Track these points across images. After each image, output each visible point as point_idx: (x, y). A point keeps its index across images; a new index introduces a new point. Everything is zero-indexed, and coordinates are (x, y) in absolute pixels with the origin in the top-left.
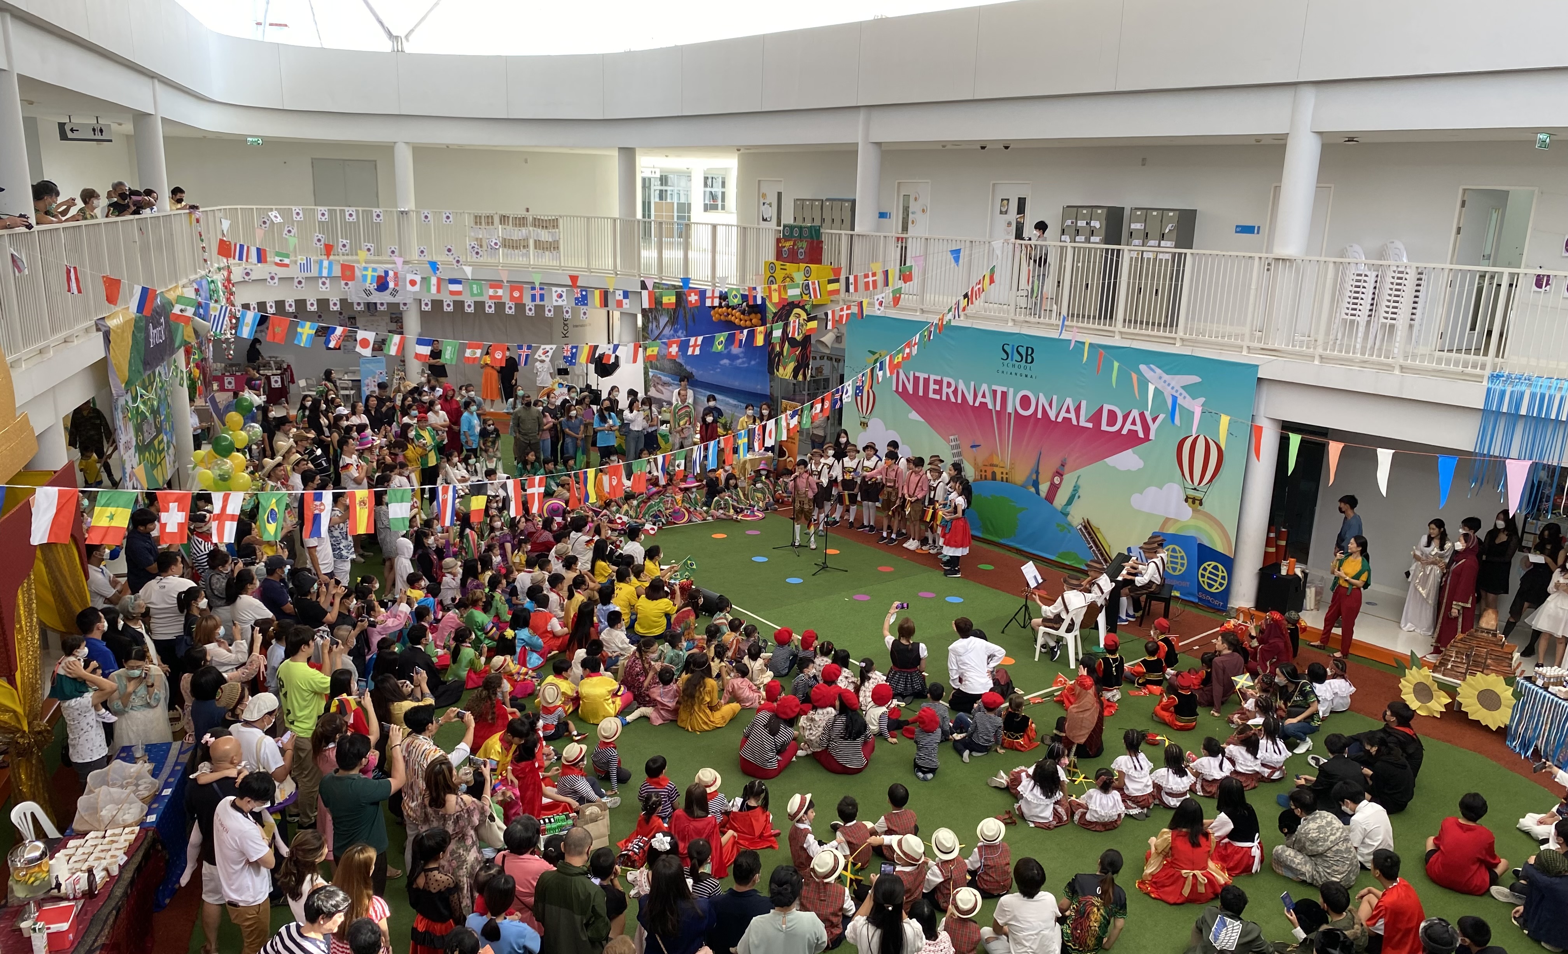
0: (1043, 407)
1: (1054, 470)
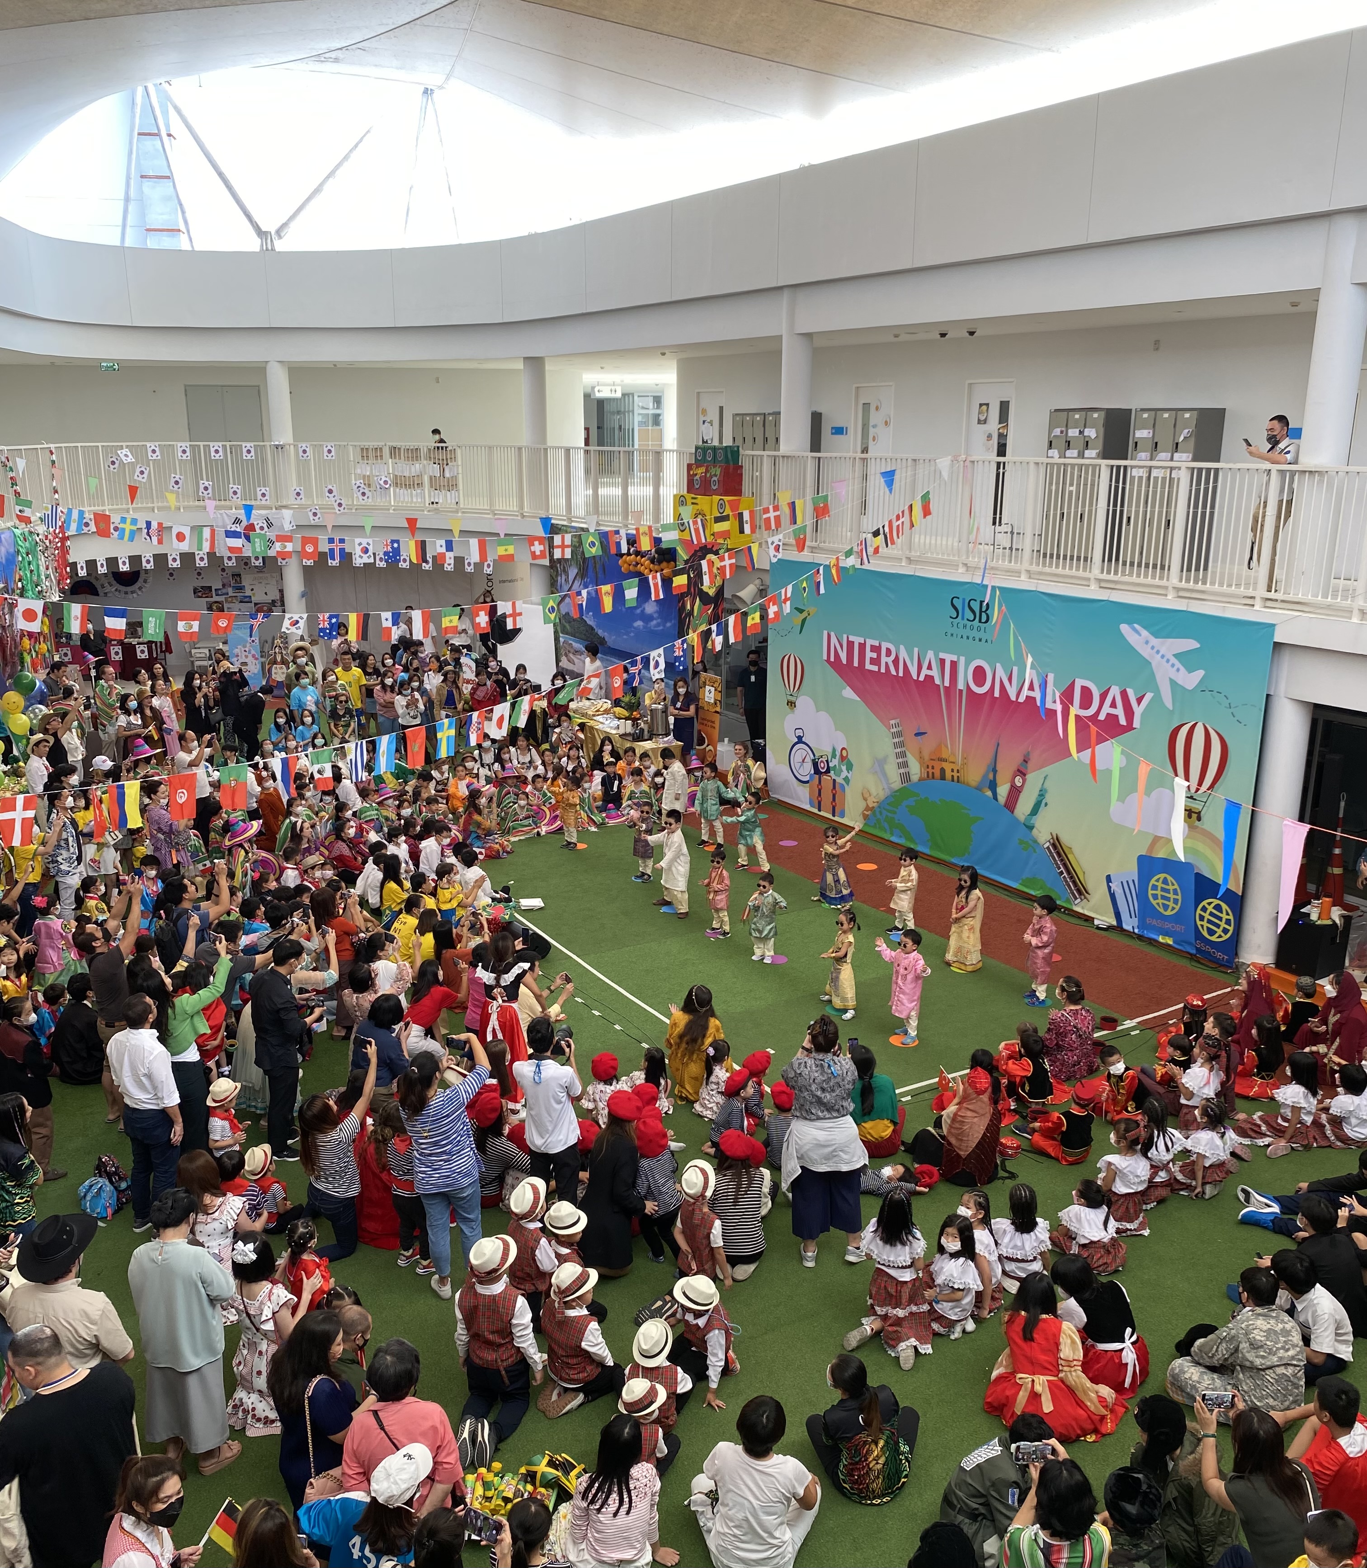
0: (1001, 682)
1: (1014, 768)
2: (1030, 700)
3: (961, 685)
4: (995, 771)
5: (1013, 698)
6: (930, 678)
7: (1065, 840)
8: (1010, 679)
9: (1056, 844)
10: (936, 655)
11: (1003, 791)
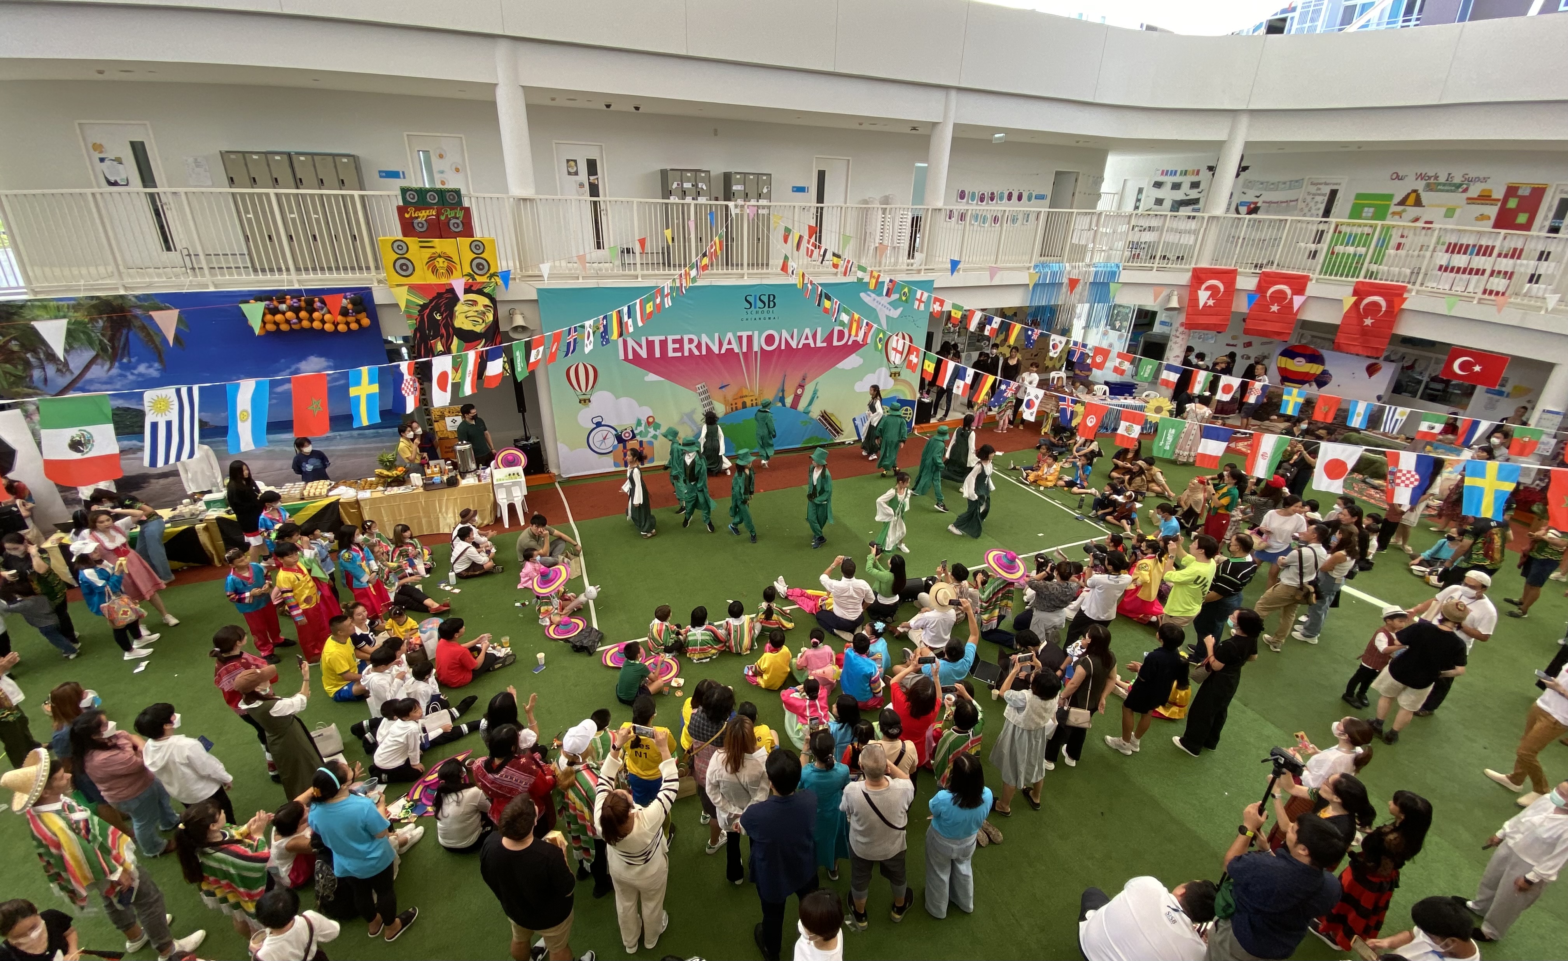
0: (786, 340)
1: (797, 385)
2: (806, 346)
3: (756, 348)
4: (783, 391)
5: (794, 347)
6: (730, 351)
7: (829, 411)
8: (792, 338)
9: (825, 416)
10: (734, 335)
11: (789, 401)
